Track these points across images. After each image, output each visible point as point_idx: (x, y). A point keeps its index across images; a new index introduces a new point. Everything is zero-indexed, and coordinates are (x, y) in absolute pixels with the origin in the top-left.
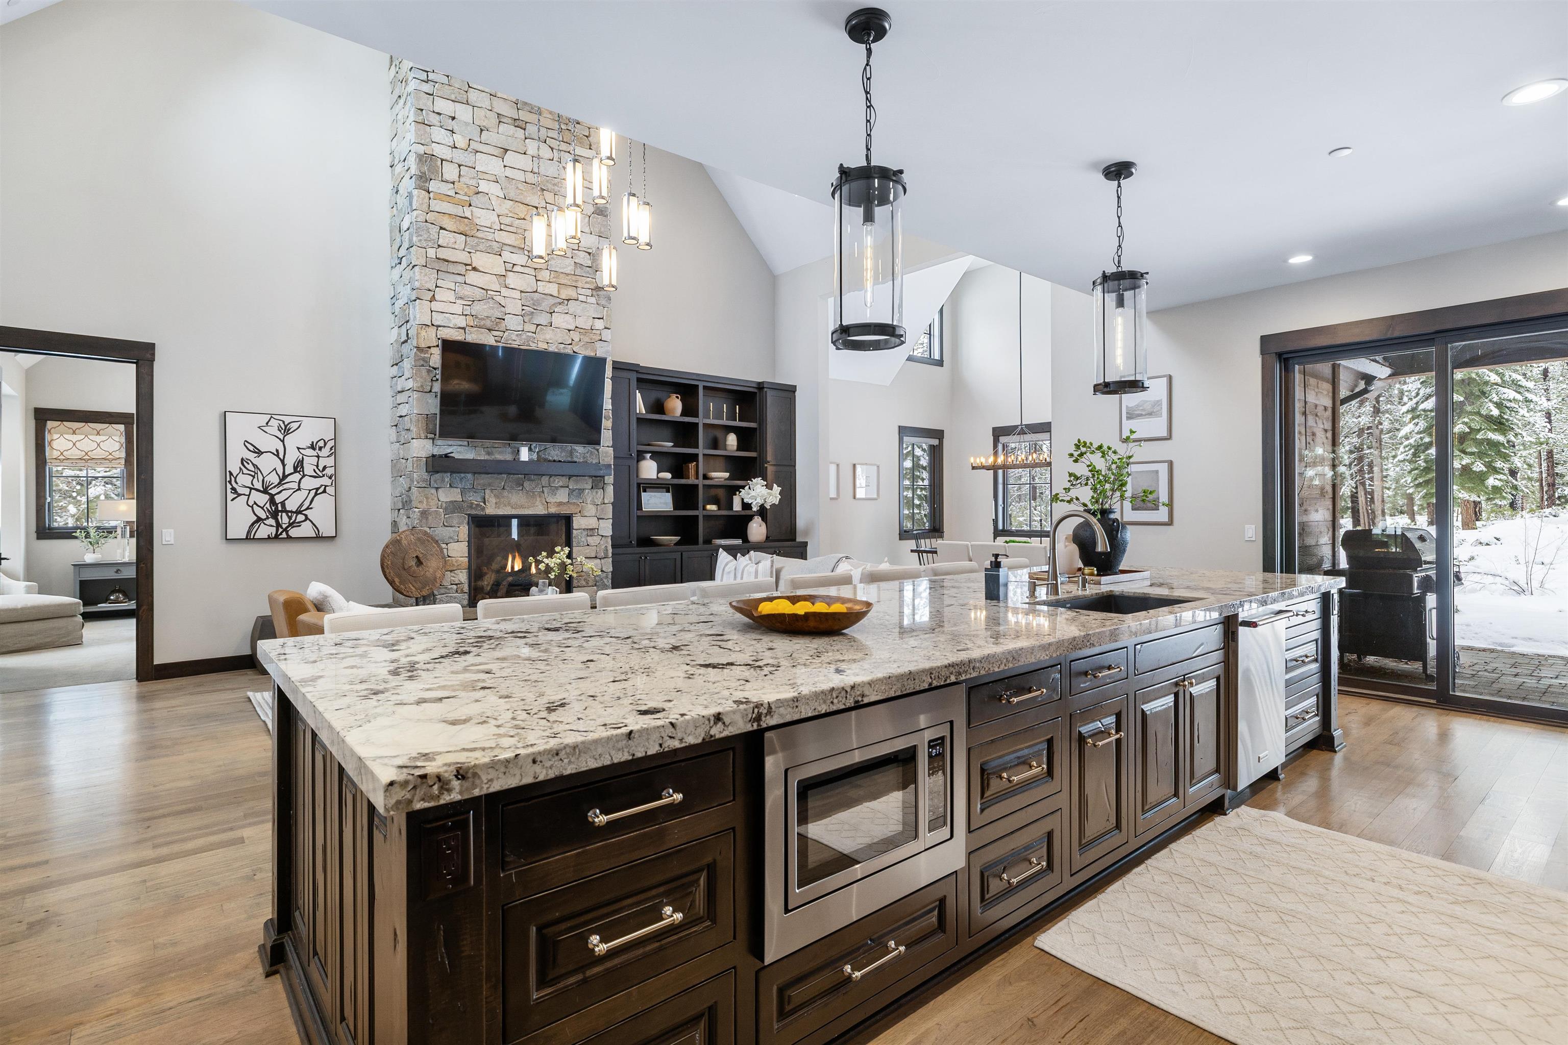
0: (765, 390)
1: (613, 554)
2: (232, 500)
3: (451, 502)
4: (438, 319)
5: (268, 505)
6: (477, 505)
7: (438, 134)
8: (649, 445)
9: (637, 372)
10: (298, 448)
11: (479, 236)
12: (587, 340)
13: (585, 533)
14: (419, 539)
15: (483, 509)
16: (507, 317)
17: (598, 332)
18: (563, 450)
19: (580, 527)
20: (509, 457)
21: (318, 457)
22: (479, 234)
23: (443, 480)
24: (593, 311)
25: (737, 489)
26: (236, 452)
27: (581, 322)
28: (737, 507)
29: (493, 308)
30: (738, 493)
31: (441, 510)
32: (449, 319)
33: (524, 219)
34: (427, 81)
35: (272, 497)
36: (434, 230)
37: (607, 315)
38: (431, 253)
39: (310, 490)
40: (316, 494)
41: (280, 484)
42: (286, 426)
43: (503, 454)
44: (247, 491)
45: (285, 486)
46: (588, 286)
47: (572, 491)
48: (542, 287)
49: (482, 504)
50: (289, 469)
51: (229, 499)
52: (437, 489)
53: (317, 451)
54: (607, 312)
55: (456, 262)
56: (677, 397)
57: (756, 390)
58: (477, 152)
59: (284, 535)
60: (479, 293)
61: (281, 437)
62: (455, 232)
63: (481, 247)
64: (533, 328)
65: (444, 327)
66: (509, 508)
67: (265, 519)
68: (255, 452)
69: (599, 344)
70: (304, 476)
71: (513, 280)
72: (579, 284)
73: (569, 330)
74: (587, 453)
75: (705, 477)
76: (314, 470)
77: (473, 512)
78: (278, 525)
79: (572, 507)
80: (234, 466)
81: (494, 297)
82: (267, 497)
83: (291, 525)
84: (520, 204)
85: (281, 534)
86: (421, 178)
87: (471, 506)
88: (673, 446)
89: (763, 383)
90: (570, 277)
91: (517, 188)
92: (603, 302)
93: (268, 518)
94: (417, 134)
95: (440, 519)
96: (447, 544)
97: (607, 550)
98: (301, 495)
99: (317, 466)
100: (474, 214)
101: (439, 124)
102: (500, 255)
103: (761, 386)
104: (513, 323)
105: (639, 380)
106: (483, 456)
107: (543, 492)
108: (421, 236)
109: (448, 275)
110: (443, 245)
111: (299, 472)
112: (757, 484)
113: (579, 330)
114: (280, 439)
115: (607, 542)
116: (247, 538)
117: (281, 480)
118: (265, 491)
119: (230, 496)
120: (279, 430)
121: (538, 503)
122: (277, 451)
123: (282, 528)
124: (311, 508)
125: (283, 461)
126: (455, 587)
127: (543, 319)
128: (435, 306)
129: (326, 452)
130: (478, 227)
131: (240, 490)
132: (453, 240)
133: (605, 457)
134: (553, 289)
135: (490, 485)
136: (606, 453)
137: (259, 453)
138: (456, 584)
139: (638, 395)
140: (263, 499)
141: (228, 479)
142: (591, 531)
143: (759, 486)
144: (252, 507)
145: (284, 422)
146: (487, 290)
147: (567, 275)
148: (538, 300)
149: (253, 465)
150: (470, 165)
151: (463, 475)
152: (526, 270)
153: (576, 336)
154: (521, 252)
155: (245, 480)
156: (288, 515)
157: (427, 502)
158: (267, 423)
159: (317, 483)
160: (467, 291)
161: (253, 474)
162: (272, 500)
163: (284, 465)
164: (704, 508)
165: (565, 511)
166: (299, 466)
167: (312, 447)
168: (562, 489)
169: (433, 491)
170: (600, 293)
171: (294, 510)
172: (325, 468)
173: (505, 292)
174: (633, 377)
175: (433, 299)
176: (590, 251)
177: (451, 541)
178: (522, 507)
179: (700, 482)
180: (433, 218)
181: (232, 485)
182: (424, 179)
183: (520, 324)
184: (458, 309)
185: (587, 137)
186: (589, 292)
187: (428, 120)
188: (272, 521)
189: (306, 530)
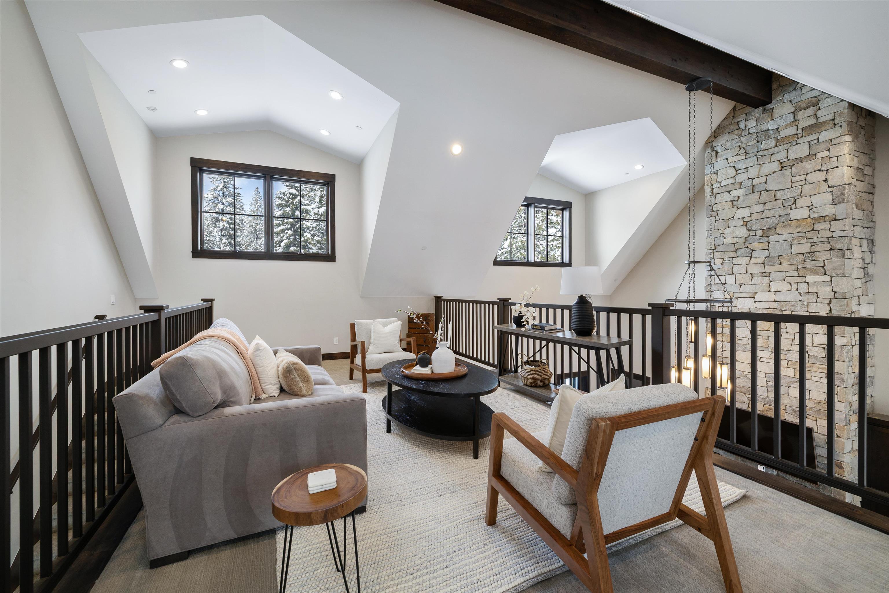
183: (765, 392)
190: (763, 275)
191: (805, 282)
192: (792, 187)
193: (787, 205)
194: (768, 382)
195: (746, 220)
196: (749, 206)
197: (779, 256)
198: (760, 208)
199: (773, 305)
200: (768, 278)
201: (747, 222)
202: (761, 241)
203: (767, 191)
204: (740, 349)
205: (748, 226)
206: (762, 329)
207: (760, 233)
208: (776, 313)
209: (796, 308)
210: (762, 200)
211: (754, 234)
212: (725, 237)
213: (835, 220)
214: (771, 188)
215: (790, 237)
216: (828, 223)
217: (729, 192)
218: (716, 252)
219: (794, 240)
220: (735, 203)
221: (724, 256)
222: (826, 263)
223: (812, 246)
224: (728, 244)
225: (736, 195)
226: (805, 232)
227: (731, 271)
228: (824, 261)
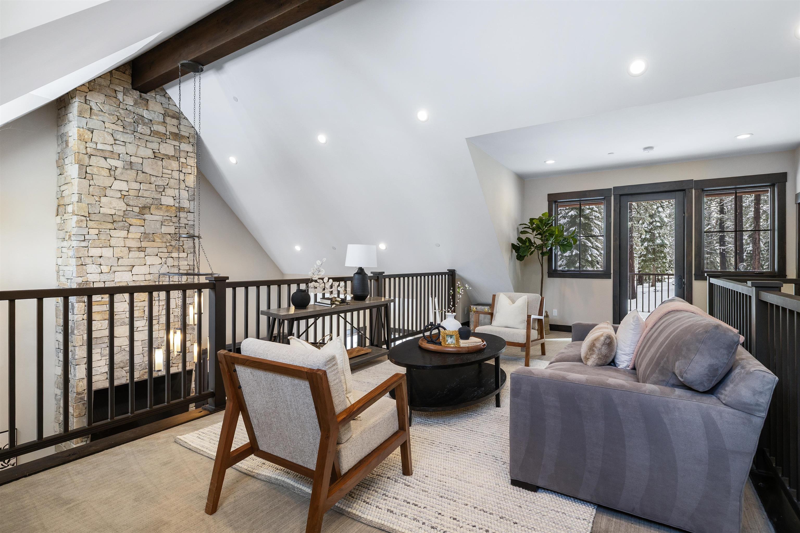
7: (92, 269)
34: (84, 241)
58: (116, 272)
101: (92, 263)
187: (84, 263)
190: (140, 249)
191: (171, 257)
192: (162, 177)
193: (159, 190)
194: (143, 349)
195: (124, 193)
196: (126, 181)
197: (153, 234)
198: (136, 186)
199: (148, 277)
200: (144, 253)
201: (125, 196)
202: (139, 217)
203: (143, 173)
204: (118, 324)
205: (125, 201)
206: (139, 301)
207: (137, 210)
208: (151, 284)
209: (166, 279)
210: (139, 179)
211: (132, 210)
212: (101, 205)
213: (190, 212)
214: (147, 171)
215: (160, 218)
216: (186, 213)
217: (105, 158)
218: (90, 220)
219: (164, 221)
220: (112, 173)
221: (100, 226)
222: (185, 244)
223: (176, 229)
224: (105, 215)
225: (114, 165)
226: (171, 217)
227: (108, 243)
228: (183, 241)
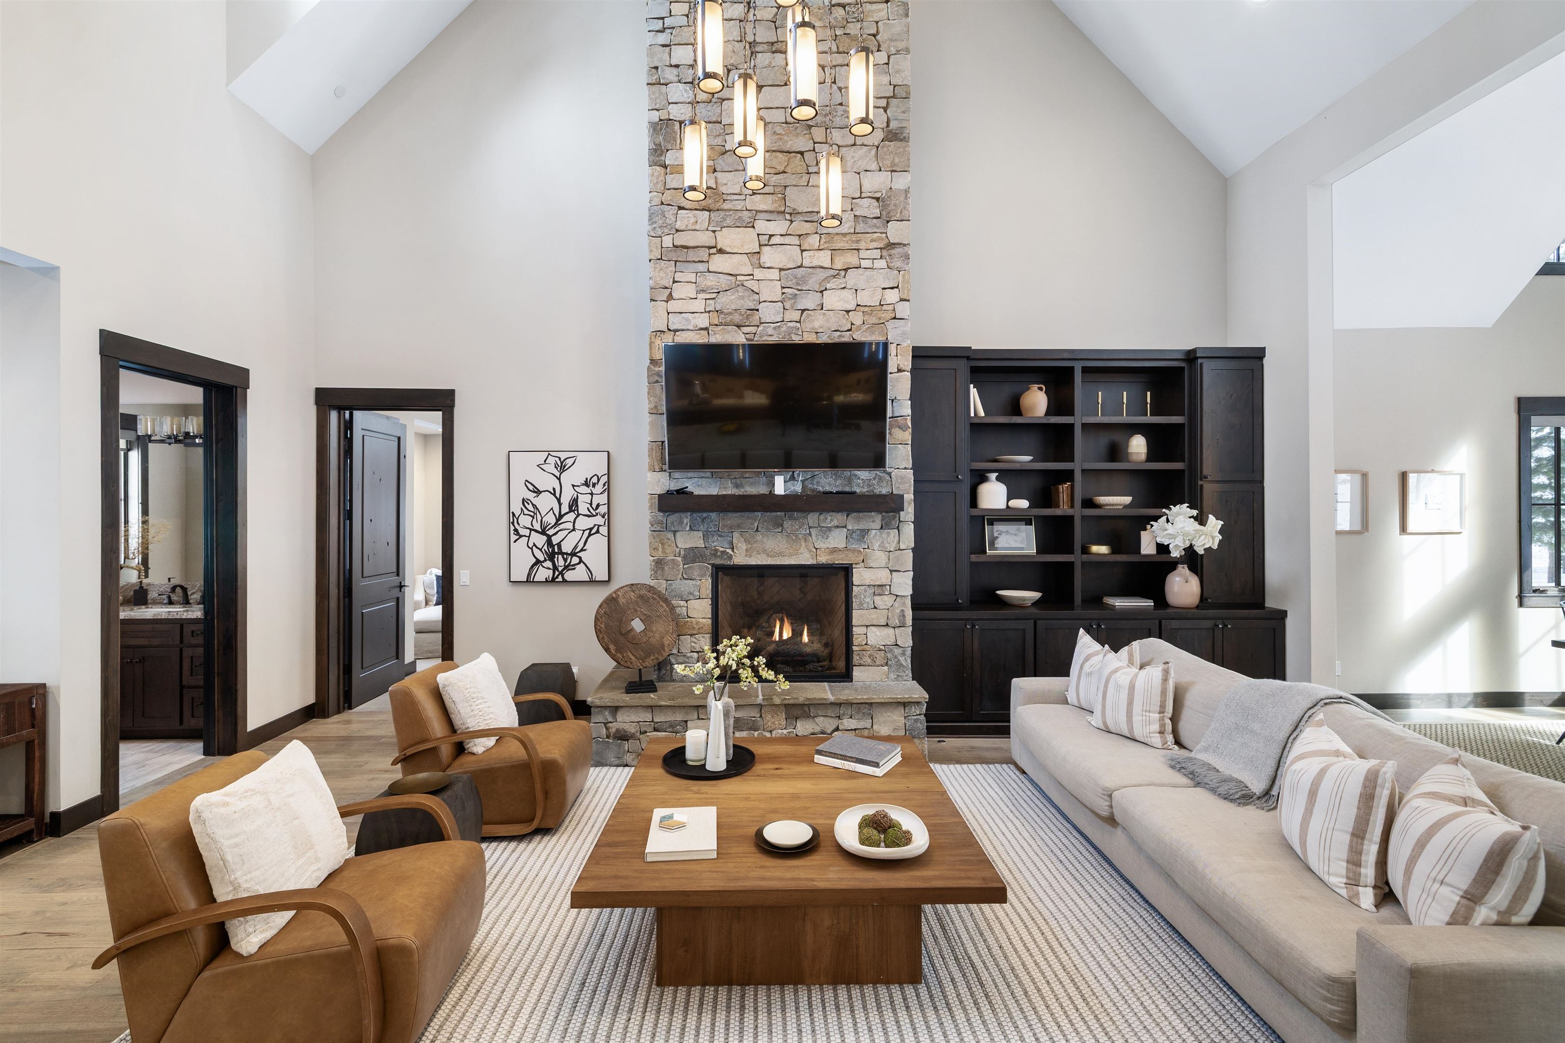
0: (1200, 361)
1: (914, 619)
2: (515, 542)
3: (692, 549)
4: (676, 322)
5: (545, 547)
6: (723, 552)
7: (678, 92)
8: (996, 461)
9: (968, 358)
10: (573, 486)
11: (726, 208)
12: (873, 320)
13: (871, 591)
14: (641, 597)
15: (730, 557)
16: (761, 307)
17: (891, 307)
18: (837, 477)
19: (863, 583)
20: (763, 490)
21: (592, 494)
22: (726, 206)
23: (681, 522)
24: (883, 279)
25: (1144, 522)
26: (520, 492)
27: (865, 298)
28: (1147, 548)
29: (742, 298)
30: (1149, 527)
31: (679, 559)
32: (688, 320)
33: (785, 172)
34: (662, 31)
35: (549, 538)
36: (671, 212)
37: (903, 281)
38: (668, 241)
39: (584, 531)
40: (590, 535)
41: (556, 524)
42: (562, 463)
43: (754, 488)
44: (527, 532)
45: (561, 527)
46: (875, 245)
47: (850, 535)
48: (810, 259)
49: (729, 551)
50: (565, 509)
51: (512, 540)
52: (675, 532)
53: (591, 487)
54: (903, 276)
55: (698, 247)
56: (1041, 389)
57: (1182, 364)
58: (724, 100)
59: (560, 579)
60: (724, 281)
61: (558, 474)
62: (696, 209)
63: (729, 222)
64: (796, 315)
65: (683, 330)
66: (763, 556)
67: (543, 562)
68: (534, 492)
69: (891, 325)
70: (578, 515)
71: (769, 256)
72: (862, 245)
73: (848, 312)
74: (874, 479)
75: (1089, 503)
76: (588, 508)
77: (718, 561)
78: (555, 568)
79: (850, 555)
80: (516, 508)
81: (745, 283)
82: (545, 538)
83: (567, 567)
84: (778, 154)
85: (557, 577)
86: (656, 152)
87: (715, 553)
88: (1031, 461)
89: (1194, 351)
90: (848, 237)
91: (775, 132)
92: (898, 263)
93: (545, 560)
94: (651, 99)
95: (678, 570)
96: (687, 602)
97: (904, 616)
98: (576, 535)
99: (591, 504)
100: (719, 181)
101: (676, 79)
102: (753, 227)
103: (1191, 357)
104: (769, 313)
105: (975, 371)
106: (729, 490)
107: (810, 534)
108: (655, 222)
109: (687, 264)
110: (682, 228)
111: (574, 511)
112: (1178, 514)
113: (862, 309)
114: (556, 477)
115: (904, 604)
116: (527, 581)
117: (558, 520)
118: (543, 532)
119: (514, 537)
120: (556, 467)
121: (802, 550)
122: (554, 489)
123: (558, 571)
124: (585, 550)
125: (559, 500)
126: (695, 655)
127: (809, 301)
128: (673, 306)
129: (599, 489)
130: (725, 197)
131: (522, 532)
132: (693, 220)
133: (901, 483)
134: (824, 258)
135: (739, 526)
136: (902, 478)
137: (538, 492)
138: (697, 652)
139: (973, 392)
140: (541, 540)
141: (511, 521)
142: (880, 589)
143: (1181, 517)
144: (532, 549)
145: (560, 459)
146: (736, 275)
147: (844, 235)
148: (803, 277)
149: (533, 505)
150: (714, 119)
151: (705, 515)
152: (787, 240)
153: (857, 318)
154: (781, 217)
155: (525, 521)
156: (563, 557)
157: (663, 549)
158: (545, 461)
159: (589, 523)
160: (710, 281)
161: (532, 514)
162: (549, 542)
163: (560, 504)
164: (1085, 550)
165: (840, 559)
166: (574, 505)
167: (586, 484)
168: (837, 531)
169: (670, 535)
170: (892, 252)
171: (569, 552)
172: (598, 506)
173: (759, 274)
174: (963, 368)
175: (670, 297)
176: (878, 195)
177: (691, 597)
178: (781, 554)
179: (1078, 512)
180: (669, 198)
181: (514, 526)
182: (659, 152)
183: (778, 313)
184: (699, 305)
185: (874, 36)
186: (877, 254)
187: (664, 78)
188: (548, 564)
189: (579, 574)
